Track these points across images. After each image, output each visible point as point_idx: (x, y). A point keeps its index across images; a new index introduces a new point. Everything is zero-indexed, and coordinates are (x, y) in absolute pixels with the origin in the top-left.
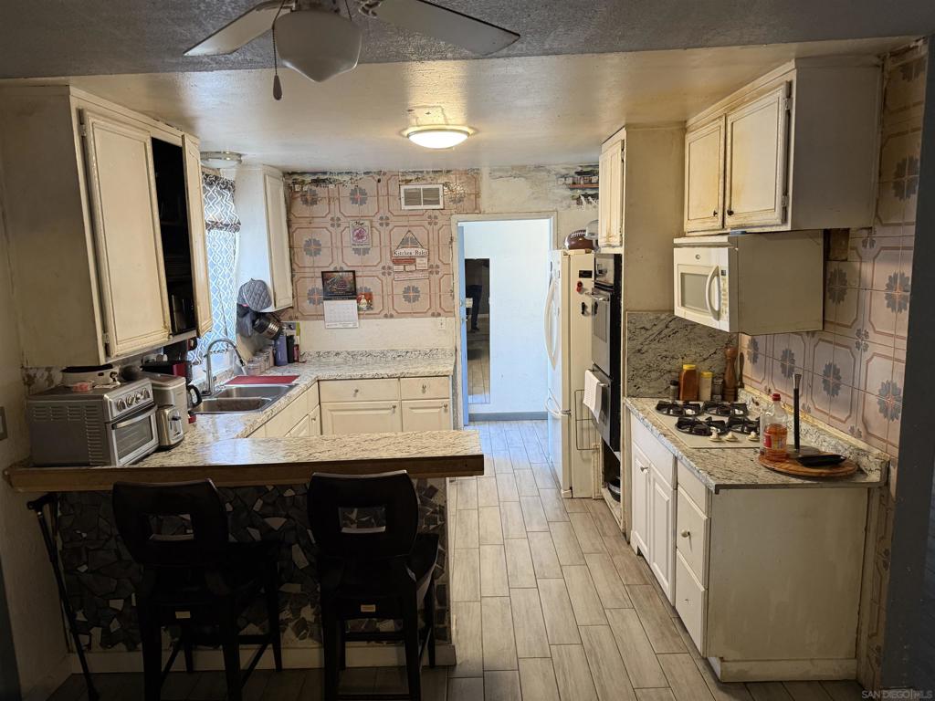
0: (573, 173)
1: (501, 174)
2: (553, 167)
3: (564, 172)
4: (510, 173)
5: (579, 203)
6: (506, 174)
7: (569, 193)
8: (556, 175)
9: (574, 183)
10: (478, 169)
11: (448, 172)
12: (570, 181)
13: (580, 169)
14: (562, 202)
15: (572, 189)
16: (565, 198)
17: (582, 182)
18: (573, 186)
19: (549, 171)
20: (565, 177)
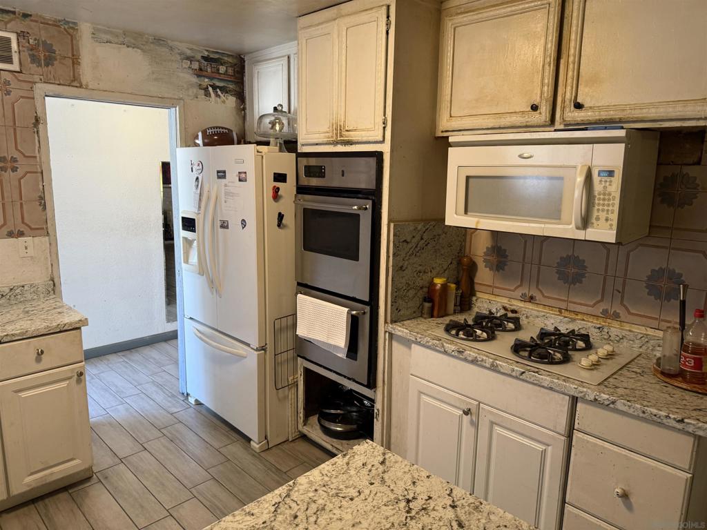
0: (198, 56)
1: (108, 37)
2: (176, 43)
3: (189, 53)
4: (121, 39)
5: (207, 94)
6: (116, 40)
7: (195, 80)
8: (180, 54)
9: (201, 69)
10: (75, 23)
11: (25, 16)
12: (196, 66)
13: (206, 54)
14: (188, 89)
15: (199, 76)
16: (192, 85)
17: (209, 70)
18: (200, 73)
19: (171, 49)
20: (191, 59)
